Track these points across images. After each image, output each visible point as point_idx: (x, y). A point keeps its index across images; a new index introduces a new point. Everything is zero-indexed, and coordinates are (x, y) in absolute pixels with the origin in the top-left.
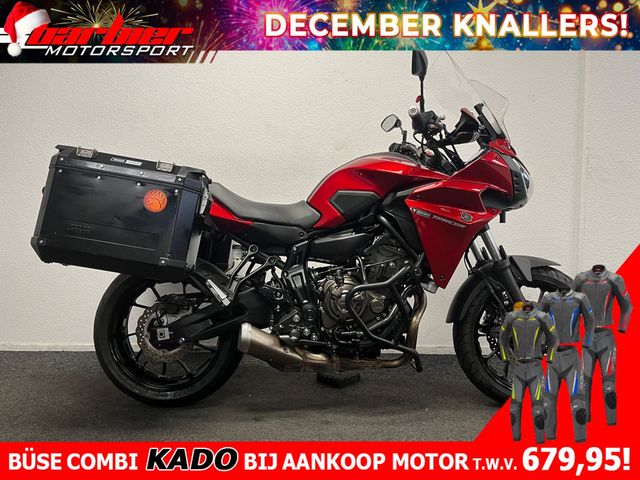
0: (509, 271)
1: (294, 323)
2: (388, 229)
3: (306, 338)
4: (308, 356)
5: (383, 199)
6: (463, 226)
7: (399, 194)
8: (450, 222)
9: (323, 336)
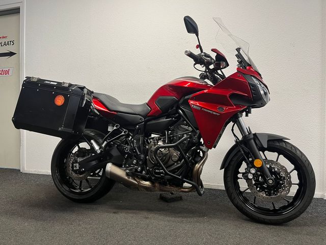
0: (253, 141)
1: (133, 164)
2: (183, 117)
3: (138, 172)
4: (141, 182)
5: (179, 100)
6: (218, 114)
7: (186, 97)
8: (211, 112)
9: (148, 172)
